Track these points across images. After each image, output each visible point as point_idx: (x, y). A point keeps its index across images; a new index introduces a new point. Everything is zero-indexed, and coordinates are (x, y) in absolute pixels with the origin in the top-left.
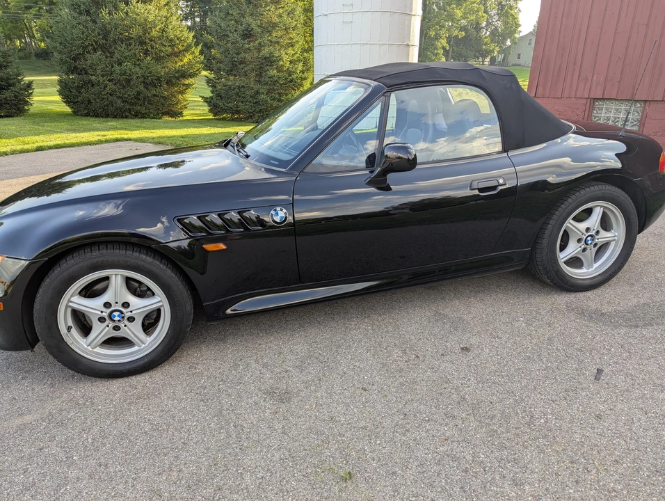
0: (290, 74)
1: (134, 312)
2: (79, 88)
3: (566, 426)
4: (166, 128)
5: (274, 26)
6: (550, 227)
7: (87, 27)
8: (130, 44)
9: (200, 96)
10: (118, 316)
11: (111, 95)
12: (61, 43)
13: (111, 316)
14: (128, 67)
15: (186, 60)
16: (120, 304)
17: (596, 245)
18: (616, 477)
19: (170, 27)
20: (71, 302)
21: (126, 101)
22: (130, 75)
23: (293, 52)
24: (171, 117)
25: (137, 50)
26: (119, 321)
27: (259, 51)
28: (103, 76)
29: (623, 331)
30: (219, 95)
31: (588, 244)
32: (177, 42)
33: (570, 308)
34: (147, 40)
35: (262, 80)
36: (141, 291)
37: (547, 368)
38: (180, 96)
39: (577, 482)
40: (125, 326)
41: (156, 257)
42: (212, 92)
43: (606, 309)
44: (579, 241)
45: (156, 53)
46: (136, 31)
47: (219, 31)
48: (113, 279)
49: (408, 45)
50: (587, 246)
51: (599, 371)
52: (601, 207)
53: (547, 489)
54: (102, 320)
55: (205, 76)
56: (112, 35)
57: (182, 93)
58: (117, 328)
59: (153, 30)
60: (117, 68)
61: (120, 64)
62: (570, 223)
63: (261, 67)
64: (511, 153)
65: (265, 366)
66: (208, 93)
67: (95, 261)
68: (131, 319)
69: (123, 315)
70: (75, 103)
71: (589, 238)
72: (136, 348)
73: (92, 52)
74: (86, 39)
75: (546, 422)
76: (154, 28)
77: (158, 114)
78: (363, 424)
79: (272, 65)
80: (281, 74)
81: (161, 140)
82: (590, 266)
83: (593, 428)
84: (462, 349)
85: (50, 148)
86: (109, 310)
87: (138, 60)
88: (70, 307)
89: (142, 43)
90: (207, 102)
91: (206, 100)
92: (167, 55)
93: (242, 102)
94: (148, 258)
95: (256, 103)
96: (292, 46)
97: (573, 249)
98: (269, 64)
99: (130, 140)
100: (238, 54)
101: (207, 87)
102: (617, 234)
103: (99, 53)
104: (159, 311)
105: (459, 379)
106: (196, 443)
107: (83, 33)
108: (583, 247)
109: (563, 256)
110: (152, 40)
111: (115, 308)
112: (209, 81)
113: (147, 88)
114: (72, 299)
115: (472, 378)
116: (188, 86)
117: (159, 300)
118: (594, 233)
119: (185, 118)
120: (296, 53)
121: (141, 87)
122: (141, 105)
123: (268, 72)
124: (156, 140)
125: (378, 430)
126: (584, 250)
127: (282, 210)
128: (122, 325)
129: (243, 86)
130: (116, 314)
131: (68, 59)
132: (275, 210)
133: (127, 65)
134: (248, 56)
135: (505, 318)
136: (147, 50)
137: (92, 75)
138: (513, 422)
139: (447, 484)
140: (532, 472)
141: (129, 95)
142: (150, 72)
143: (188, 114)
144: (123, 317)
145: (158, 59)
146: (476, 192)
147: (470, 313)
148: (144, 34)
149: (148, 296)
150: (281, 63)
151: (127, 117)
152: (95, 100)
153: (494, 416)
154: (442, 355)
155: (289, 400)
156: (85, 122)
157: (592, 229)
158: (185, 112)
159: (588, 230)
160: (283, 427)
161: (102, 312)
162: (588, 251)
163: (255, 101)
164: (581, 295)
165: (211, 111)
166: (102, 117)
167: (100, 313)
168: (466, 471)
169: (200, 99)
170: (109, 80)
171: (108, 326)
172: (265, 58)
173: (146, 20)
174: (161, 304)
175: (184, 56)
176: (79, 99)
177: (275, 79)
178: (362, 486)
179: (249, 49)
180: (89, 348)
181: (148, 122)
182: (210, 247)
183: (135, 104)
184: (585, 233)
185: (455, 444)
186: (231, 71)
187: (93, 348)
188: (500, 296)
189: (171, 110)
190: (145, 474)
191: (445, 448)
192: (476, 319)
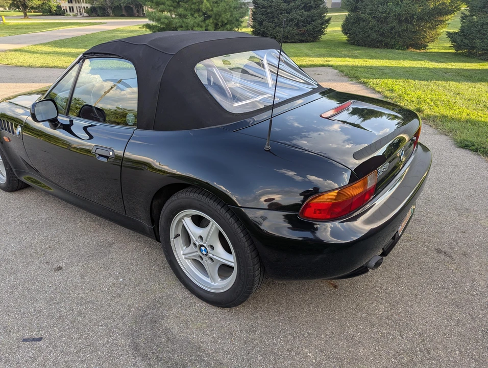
11: (371, 29)
22: (389, 13)
24: (416, 49)
55: (463, 13)
57: (433, 28)
60: (381, 7)
61: (384, 4)
77: (405, 46)
101: (459, 22)
112: (464, 18)
121: (395, 24)
133: (389, 5)
141: (384, 30)
143: (433, 48)
158: (430, 45)
166: (360, 46)
170: (374, 17)
181: (392, 52)
189: (418, 43)
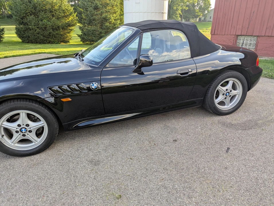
0: (115, 25)
1: (31, 128)
2: (24, 31)
3: (212, 172)
4: (62, 48)
5: (108, 4)
6: (211, 89)
7: (27, 5)
8: (46, 12)
9: (77, 34)
10: (24, 130)
11: (38, 34)
12: (16, 12)
13: (21, 130)
14: (45, 22)
15: (70, 19)
16: (25, 125)
17: (230, 96)
18: (230, 193)
19: (63, 5)
20: (3, 124)
21: (45, 37)
22: (46, 25)
23: (115, 16)
24: (65, 43)
25: (49, 15)
26: (25, 132)
27: (101, 15)
28: (34, 26)
29: (240, 131)
30: (85, 34)
31: (227, 96)
32: (66, 11)
33: (219, 122)
34: (53, 11)
35: (103, 27)
36: (35, 119)
37: (207, 148)
38: (68, 34)
39: (214, 196)
40: (28, 134)
41: (40, 104)
42: (82, 32)
43: (234, 122)
44: (223, 94)
45: (57, 16)
46: (48, 7)
47: (84, 7)
48: (21, 114)
49: (163, 13)
50: (227, 97)
51: (228, 149)
52: (232, 80)
53: (202, 200)
54: (17, 132)
55: (79, 26)
56: (38, 8)
57: (69, 33)
58: (24, 135)
59: (56, 6)
60: (40, 22)
61: (42, 21)
62: (219, 87)
63: (102, 22)
64: (194, 58)
65: (90, 150)
66: (80, 33)
67: (12, 107)
68: (30, 131)
69: (26, 130)
70: (23, 37)
71: (227, 93)
72: (33, 144)
73: (29, 15)
74: (27, 10)
75: (204, 171)
76: (56, 5)
77: (59, 42)
78: (129, 174)
79: (107, 21)
80: (110, 25)
81: (58, 53)
82: (228, 105)
83: (223, 173)
84: (174, 140)
85: (10, 57)
86: (20, 128)
87: (50, 19)
88: (2, 126)
89: (51, 12)
90: (79, 37)
91: (79, 36)
92: (62, 17)
93: (95, 37)
94: (36, 105)
95: (100, 37)
96: (115, 13)
97: (221, 98)
98: (105, 21)
99: (45, 53)
100: (92, 16)
101: (79, 30)
102: (239, 92)
103: (33, 16)
104: (43, 127)
105: (171, 153)
106: (56, 184)
107: (25, 7)
108: (225, 97)
109: (217, 101)
110: (55, 11)
111: (23, 127)
112: (80, 28)
113: (54, 31)
114: (3, 123)
115: (176, 153)
116: (71, 30)
117: (42, 123)
118: (229, 91)
119: (70, 44)
120: (117, 16)
121: (51, 31)
122: (51, 38)
123: (105, 24)
124: (57, 53)
125: (135, 176)
126: (226, 98)
127: (95, 83)
128: (26, 134)
129: (95, 30)
130: (23, 129)
131: (19, 19)
132: (93, 83)
133: (44, 21)
134: (96, 17)
135: (193, 127)
136: (53, 15)
137: (30, 25)
138: (191, 171)
139: (160, 198)
140: (197, 192)
141: (46, 34)
142: (55, 24)
143: (71, 42)
144: (26, 131)
145: (58, 18)
146: (180, 75)
147: (178, 125)
148: (52, 8)
149: (38, 121)
150: (111, 20)
151: (45, 43)
152: (31, 36)
153: (183, 169)
154: (165, 143)
155: (99, 164)
156: (27, 46)
157: (228, 90)
158: (70, 41)
159: (227, 90)
160: (95, 176)
161: (17, 129)
162: (227, 99)
163: (100, 36)
164: (224, 117)
165: (81, 41)
166: (35, 43)
167: (16, 129)
168: (169, 193)
169: (77, 35)
170: (37, 28)
171: (20, 134)
172: (104, 18)
173: (52, 2)
174: (44, 124)
175: (70, 17)
176: (25, 36)
177: (108, 27)
178: (125, 201)
179: (97, 14)
180: (12, 144)
181: (54, 45)
182: (64, 100)
183: (49, 38)
184: (225, 91)
185: (166, 181)
186: (90, 23)
187: (14, 144)
188: (192, 118)
189: (64, 40)
190: (32, 199)
191: (161, 183)
192: (181, 128)
